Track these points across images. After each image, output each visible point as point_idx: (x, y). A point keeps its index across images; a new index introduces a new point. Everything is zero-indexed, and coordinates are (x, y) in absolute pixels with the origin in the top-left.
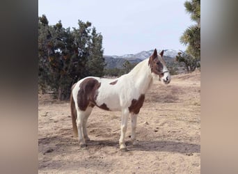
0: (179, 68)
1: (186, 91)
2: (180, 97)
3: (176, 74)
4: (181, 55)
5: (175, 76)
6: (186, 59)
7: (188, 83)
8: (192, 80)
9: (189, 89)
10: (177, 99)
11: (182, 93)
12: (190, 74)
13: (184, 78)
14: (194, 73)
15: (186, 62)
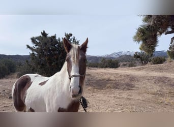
0: (137, 62)
1: (141, 79)
2: (136, 84)
3: (135, 66)
4: (138, 54)
5: (133, 68)
6: (141, 56)
7: (143, 73)
8: (145, 71)
9: (144, 77)
10: (134, 87)
11: (138, 81)
12: (144, 66)
13: (140, 69)
14: (147, 66)
15: (141, 58)
